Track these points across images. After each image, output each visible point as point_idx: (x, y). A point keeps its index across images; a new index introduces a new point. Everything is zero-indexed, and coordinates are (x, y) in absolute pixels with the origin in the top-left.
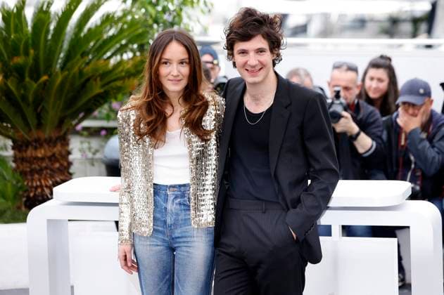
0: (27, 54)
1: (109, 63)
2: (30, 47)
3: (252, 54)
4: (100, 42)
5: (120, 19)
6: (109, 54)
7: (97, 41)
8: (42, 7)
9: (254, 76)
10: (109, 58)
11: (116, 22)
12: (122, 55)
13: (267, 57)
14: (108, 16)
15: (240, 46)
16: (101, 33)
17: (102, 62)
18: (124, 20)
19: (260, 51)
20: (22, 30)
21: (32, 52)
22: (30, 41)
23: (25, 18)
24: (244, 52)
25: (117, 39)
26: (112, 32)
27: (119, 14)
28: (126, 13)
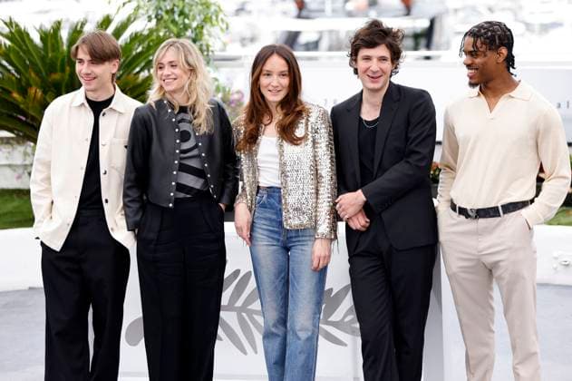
0: (63, 70)
1: (138, 78)
2: (66, 64)
3: (375, 60)
4: (130, 58)
5: (148, 36)
6: (138, 69)
7: (127, 57)
8: (76, 27)
9: (373, 82)
10: (138, 73)
11: (143, 41)
12: (149, 71)
13: (387, 65)
14: (136, 34)
15: (364, 52)
16: (131, 51)
17: (132, 76)
18: (151, 38)
19: (382, 59)
20: (58, 48)
21: (68, 68)
22: (66, 60)
23: (61, 38)
24: (368, 58)
25: (146, 55)
26: (140, 49)
27: (146, 33)
28: (151, 31)
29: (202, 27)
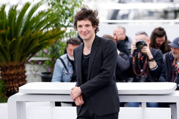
0: (6, 28)
1: (42, 33)
2: (8, 26)
4: (38, 23)
5: (47, 13)
6: (42, 28)
7: (37, 23)
8: (13, 8)
9: (85, 36)
10: (43, 30)
11: (45, 15)
12: (48, 29)
13: (91, 28)
14: (42, 12)
16: (39, 19)
17: (39, 32)
18: (49, 13)
20: (4, 18)
21: (9, 28)
22: (8, 23)
23: (5, 12)
25: (46, 21)
26: (43, 19)
27: (46, 11)
28: (49, 10)
29: (73, 8)
